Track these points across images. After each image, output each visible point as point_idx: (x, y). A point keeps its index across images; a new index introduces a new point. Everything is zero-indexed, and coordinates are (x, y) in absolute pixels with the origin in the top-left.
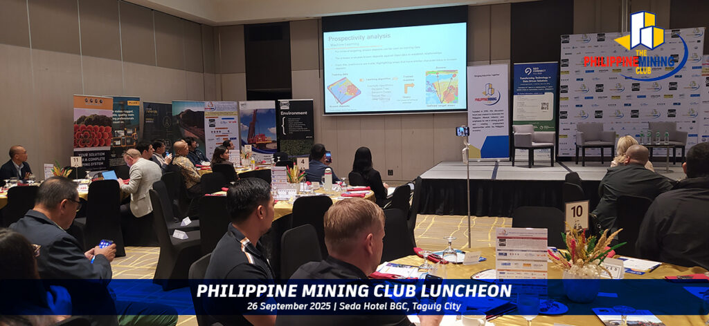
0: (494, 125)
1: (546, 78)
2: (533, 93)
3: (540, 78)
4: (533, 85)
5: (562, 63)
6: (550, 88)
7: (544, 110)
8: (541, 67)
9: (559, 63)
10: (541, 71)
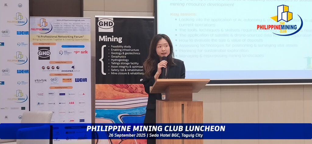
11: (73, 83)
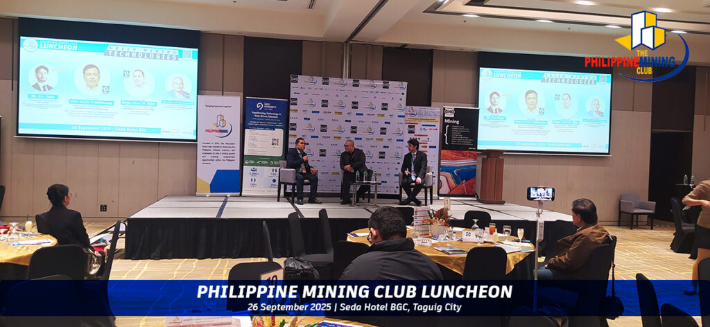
0: (225, 159)
1: (277, 114)
2: (265, 128)
3: (270, 114)
4: (264, 120)
5: (291, 102)
6: (280, 125)
7: (274, 146)
8: (272, 103)
9: (289, 100)
10: (272, 107)
11: (428, 149)
